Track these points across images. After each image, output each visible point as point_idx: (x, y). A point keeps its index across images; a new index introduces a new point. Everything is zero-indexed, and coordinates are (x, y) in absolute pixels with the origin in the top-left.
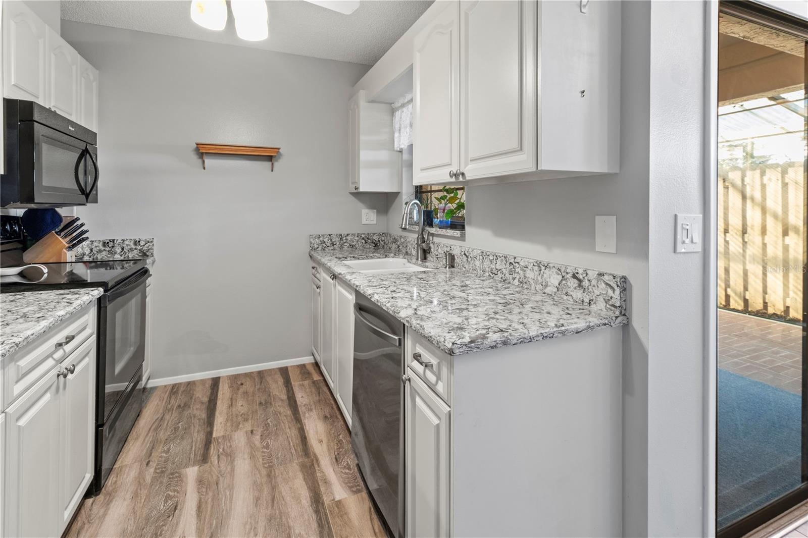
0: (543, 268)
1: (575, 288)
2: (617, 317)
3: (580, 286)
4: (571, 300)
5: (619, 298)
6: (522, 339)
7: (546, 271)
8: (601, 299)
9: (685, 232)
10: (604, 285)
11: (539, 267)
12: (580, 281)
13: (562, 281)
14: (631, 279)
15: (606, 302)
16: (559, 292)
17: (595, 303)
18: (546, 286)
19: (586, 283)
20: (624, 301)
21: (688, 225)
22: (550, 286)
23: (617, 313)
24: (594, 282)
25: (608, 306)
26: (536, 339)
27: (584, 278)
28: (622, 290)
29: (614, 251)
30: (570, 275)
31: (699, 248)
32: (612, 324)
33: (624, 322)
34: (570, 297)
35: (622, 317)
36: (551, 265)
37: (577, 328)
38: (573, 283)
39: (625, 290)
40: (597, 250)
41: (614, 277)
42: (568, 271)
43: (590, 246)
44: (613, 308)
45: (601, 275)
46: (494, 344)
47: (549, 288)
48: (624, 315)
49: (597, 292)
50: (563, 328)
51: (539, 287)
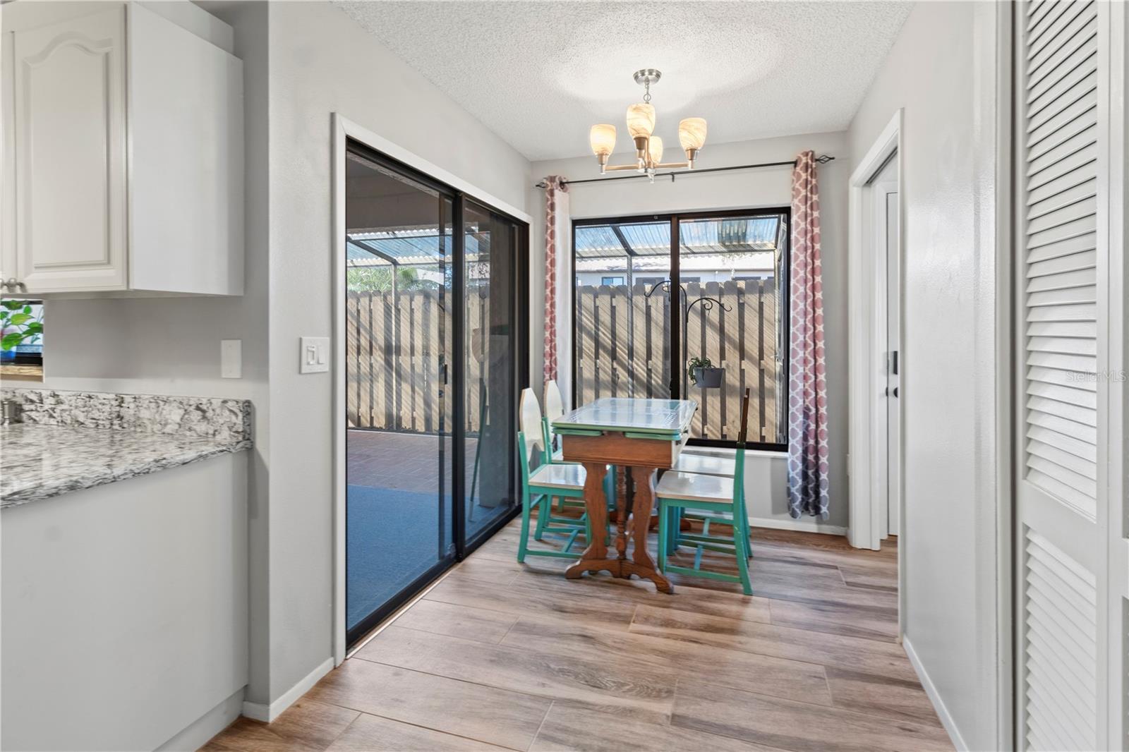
0: (161, 403)
1: (199, 421)
2: (238, 443)
3: (204, 417)
4: (195, 435)
5: (242, 423)
6: (101, 481)
7: (165, 407)
8: (225, 428)
9: (310, 354)
10: (228, 412)
11: (157, 403)
12: (204, 411)
13: (185, 414)
14: (255, 403)
15: (230, 430)
16: (182, 429)
17: (220, 433)
18: (166, 425)
19: (210, 414)
20: (248, 425)
21: (313, 347)
22: (170, 424)
23: (240, 438)
24: (218, 411)
25: (232, 433)
26: (122, 477)
27: (208, 408)
28: (245, 415)
29: (238, 376)
30: (193, 407)
31: (326, 368)
32: (232, 450)
33: (247, 446)
34: (193, 432)
35: (245, 442)
36: (171, 399)
37: (184, 459)
38: (196, 415)
39: (249, 414)
40: (224, 376)
41: (237, 402)
42: (191, 403)
43: (216, 374)
44: (236, 435)
45: (225, 402)
46: (54, 491)
47: (169, 426)
48: (248, 439)
49: (221, 421)
50: (164, 462)
51: (157, 427)
